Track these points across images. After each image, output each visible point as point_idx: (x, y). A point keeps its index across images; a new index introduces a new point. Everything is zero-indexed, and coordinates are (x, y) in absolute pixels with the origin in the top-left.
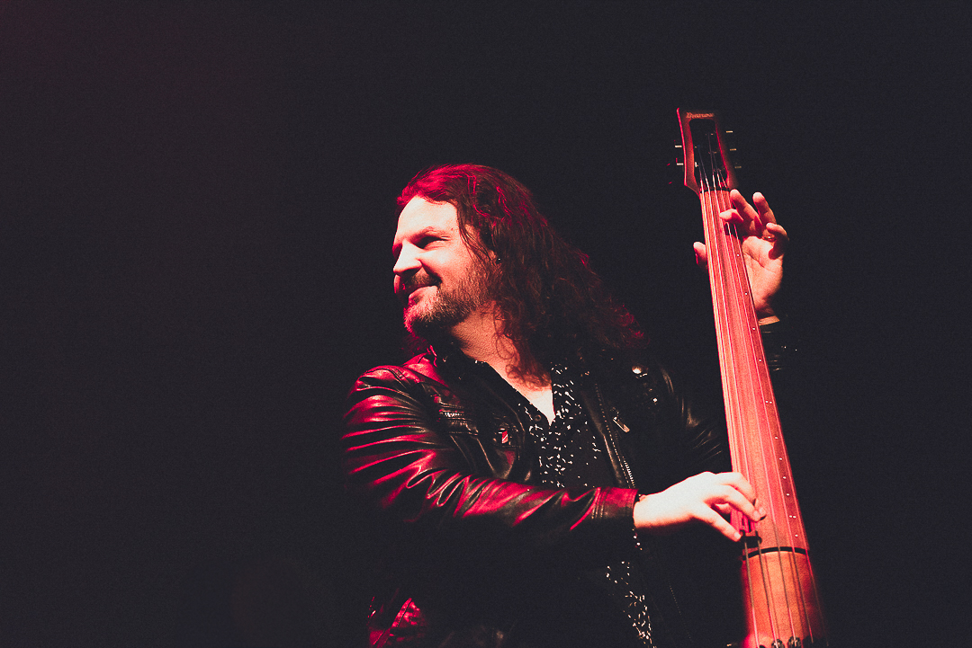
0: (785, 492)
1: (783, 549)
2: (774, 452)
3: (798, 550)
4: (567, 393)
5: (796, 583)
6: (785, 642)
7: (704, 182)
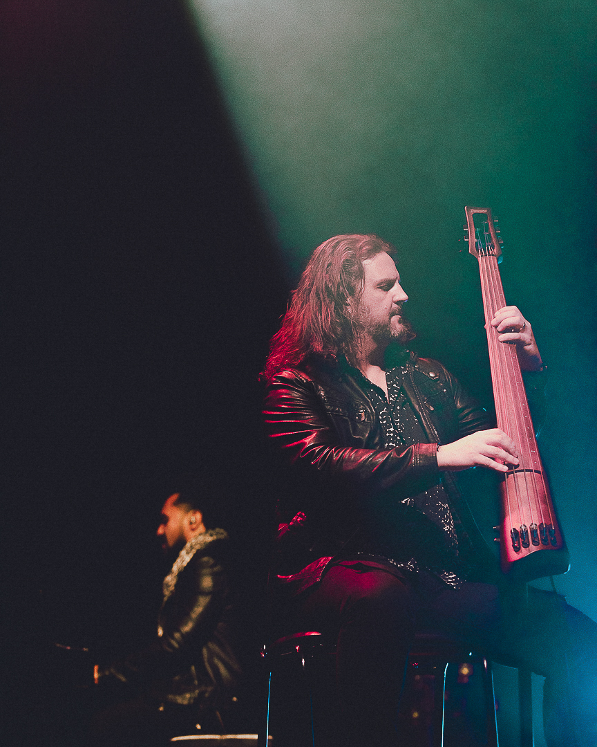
0: (529, 436)
1: (527, 470)
2: (522, 412)
3: (536, 471)
4: (395, 385)
5: (535, 491)
6: (528, 526)
7: (481, 251)
